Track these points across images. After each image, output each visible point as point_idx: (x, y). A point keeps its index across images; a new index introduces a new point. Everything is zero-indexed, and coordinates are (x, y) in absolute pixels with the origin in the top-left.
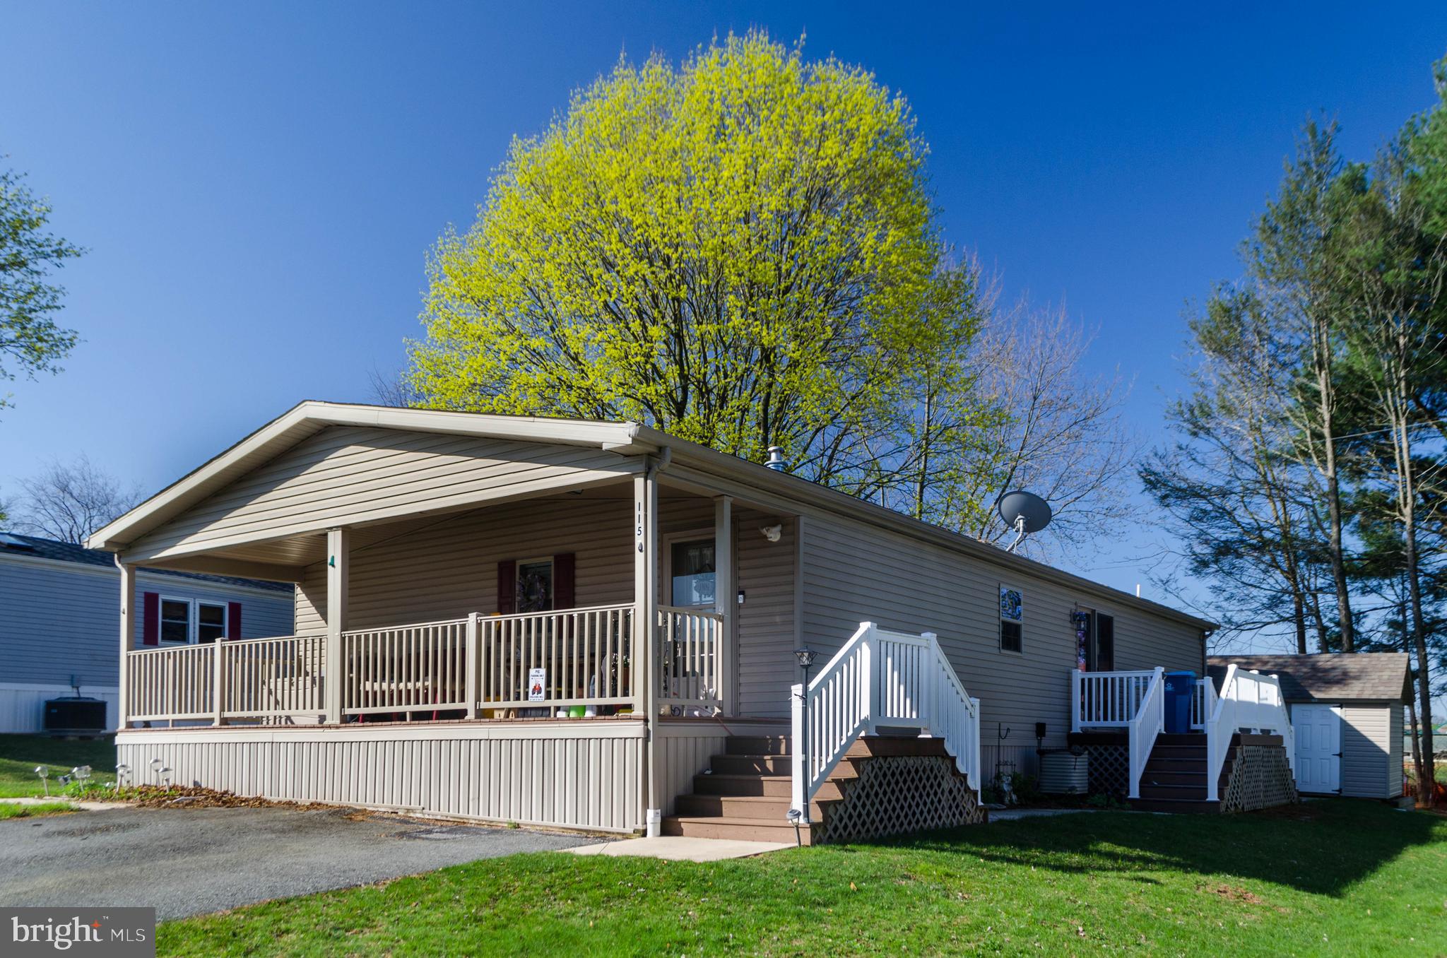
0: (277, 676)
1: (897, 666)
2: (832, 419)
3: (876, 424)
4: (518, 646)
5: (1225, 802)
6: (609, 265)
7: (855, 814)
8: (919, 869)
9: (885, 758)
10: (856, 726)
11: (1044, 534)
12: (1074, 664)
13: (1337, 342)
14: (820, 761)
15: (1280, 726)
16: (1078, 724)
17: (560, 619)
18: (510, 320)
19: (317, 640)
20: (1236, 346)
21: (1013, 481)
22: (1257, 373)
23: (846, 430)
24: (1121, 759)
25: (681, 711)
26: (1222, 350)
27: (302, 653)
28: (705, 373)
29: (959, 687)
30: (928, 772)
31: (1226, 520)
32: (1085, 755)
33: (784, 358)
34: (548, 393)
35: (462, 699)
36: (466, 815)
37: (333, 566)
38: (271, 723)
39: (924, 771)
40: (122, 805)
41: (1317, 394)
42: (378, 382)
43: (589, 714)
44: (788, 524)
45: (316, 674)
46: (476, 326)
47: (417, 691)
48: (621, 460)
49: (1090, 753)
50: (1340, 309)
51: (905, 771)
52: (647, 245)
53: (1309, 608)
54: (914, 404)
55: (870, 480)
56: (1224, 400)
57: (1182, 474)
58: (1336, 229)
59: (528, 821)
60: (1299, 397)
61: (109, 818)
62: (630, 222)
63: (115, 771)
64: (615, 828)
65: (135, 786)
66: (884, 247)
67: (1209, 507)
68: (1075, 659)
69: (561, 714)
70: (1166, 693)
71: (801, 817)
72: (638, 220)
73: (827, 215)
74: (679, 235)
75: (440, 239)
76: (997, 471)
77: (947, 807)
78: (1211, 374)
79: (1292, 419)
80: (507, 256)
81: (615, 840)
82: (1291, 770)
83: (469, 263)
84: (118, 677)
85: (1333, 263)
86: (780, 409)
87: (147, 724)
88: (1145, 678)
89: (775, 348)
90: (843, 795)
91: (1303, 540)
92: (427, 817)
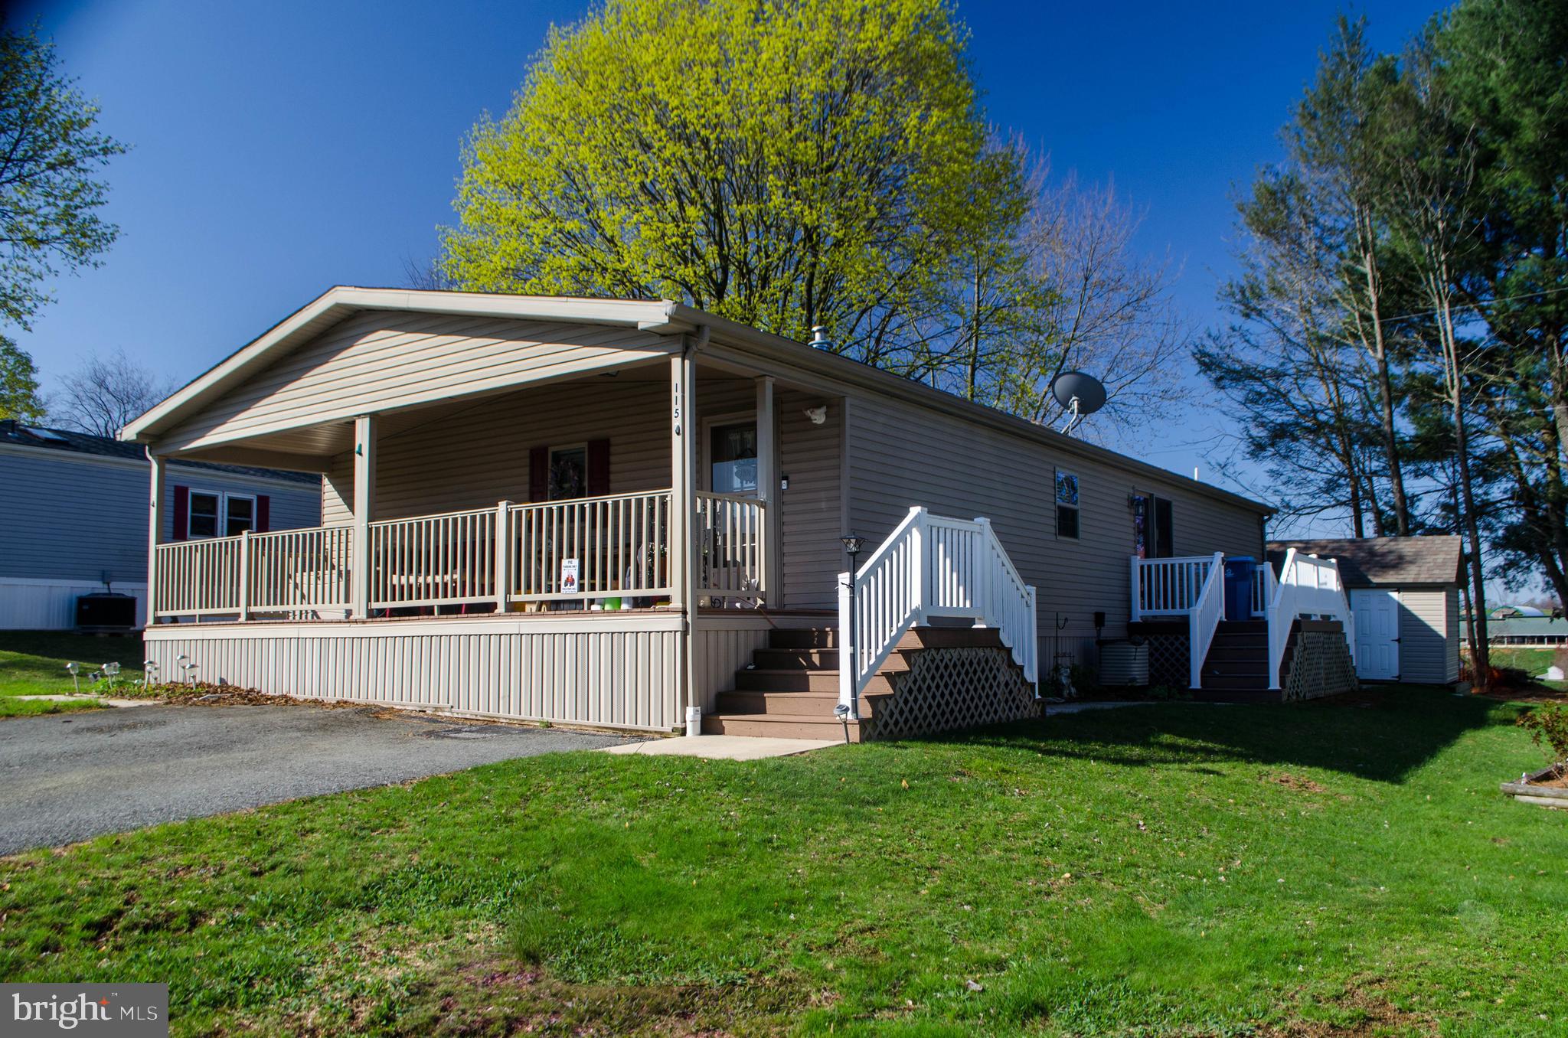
0: (304, 570)
1: (949, 553)
2: (879, 300)
3: (925, 305)
4: (550, 537)
5: (1287, 690)
6: (646, 147)
7: (906, 710)
8: (973, 765)
9: (938, 649)
10: (907, 616)
11: (1099, 417)
12: (1133, 551)
13: (1380, 226)
14: (869, 653)
15: (1339, 612)
16: (1138, 613)
17: (594, 506)
18: (545, 203)
19: (344, 532)
20: (1283, 229)
21: (1067, 363)
22: (1304, 254)
23: (893, 311)
24: (1182, 649)
25: (722, 604)
26: (1269, 231)
27: (328, 546)
28: (746, 254)
29: (1014, 574)
30: (983, 664)
31: (1281, 403)
32: (1146, 645)
33: (829, 238)
34: (583, 276)
35: (492, 592)
36: (496, 714)
37: (361, 454)
38: (297, 618)
39: (979, 664)
40: (149, 703)
41: (1364, 276)
42: (411, 268)
43: (624, 607)
44: (833, 406)
45: (343, 568)
46: (510, 210)
47: (446, 585)
48: (657, 340)
49: (1150, 644)
50: (1380, 193)
51: (959, 664)
52: (685, 126)
53: (1365, 491)
54: (964, 285)
55: (920, 362)
56: (1274, 281)
57: (1235, 356)
58: (1373, 116)
59: (561, 720)
60: (1346, 279)
61: (137, 715)
62: (667, 104)
63: (142, 668)
64: (653, 727)
65: (163, 683)
66: (927, 128)
67: (1264, 390)
68: (1133, 545)
69: (595, 607)
70: (1226, 579)
71: (850, 713)
72: (674, 102)
73: (869, 97)
74: (717, 116)
75: (475, 127)
76: (1050, 353)
77: (1003, 700)
78: (1260, 256)
79: (1340, 301)
80: (542, 140)
81: (653, 739)
82: (1351, 657)
83: (503, 149)
84: (147, 572)
85: (1371, 149)
86: (824, 290)
87: (175, 620)
88: (1205, 565)
89: (818, 227)
90: (894, 689)
91: (1356, 423)
92: (456, 715)
